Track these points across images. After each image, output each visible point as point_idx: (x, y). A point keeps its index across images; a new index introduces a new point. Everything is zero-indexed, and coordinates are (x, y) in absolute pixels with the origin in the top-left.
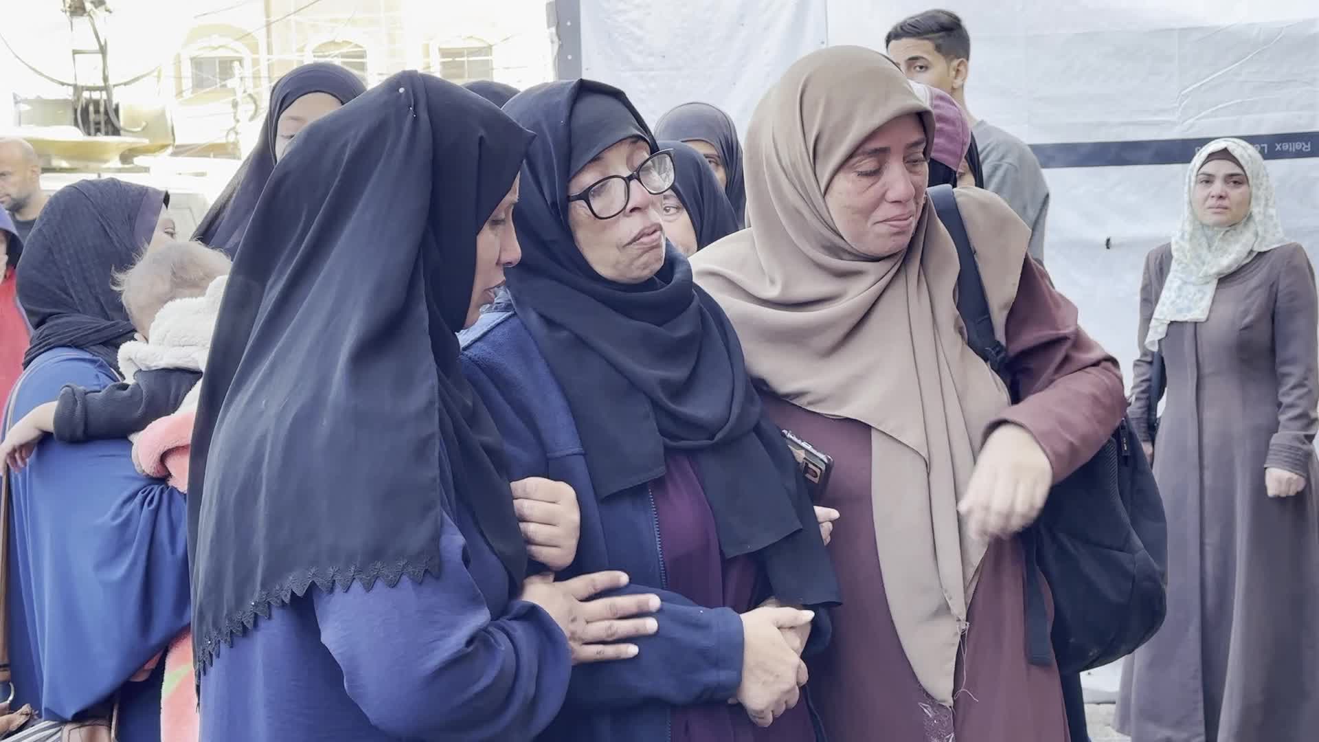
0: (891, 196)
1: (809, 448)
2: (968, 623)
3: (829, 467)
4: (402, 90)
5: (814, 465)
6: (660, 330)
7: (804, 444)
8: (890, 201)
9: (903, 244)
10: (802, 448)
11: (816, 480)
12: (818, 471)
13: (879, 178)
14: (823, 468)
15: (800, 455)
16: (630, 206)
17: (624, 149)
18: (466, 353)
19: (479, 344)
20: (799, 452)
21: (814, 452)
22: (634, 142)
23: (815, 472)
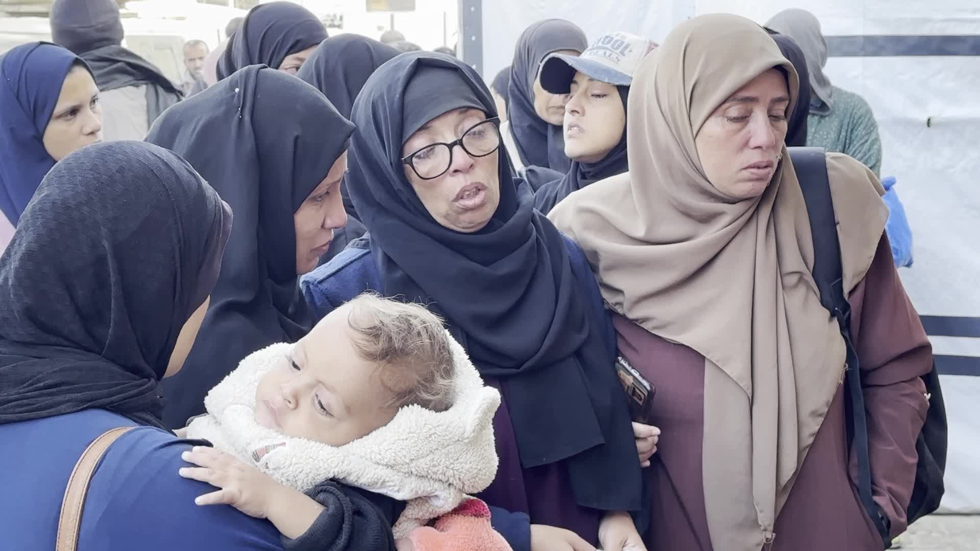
0: (753, 143)
1: (637, 375)
2: (774, 534)
3: (651, 394)
4: (237, 90)
5: (640, 390)
6: (486, 270)
7: (633, 371)
8: (752, 147)
9: (761, 189)
10: (631, 374)
11: (641, 403)
12: (643, 396)
13: (746, 125)
14: (646, 393)
15: (629, 380)
16: (452, 168)
17: (453, 118)
18: (320, 286)
19: (332, 278)
20: (628, 377)
21: (640, 379)
22: (466, 111)
23: (640, 396)
